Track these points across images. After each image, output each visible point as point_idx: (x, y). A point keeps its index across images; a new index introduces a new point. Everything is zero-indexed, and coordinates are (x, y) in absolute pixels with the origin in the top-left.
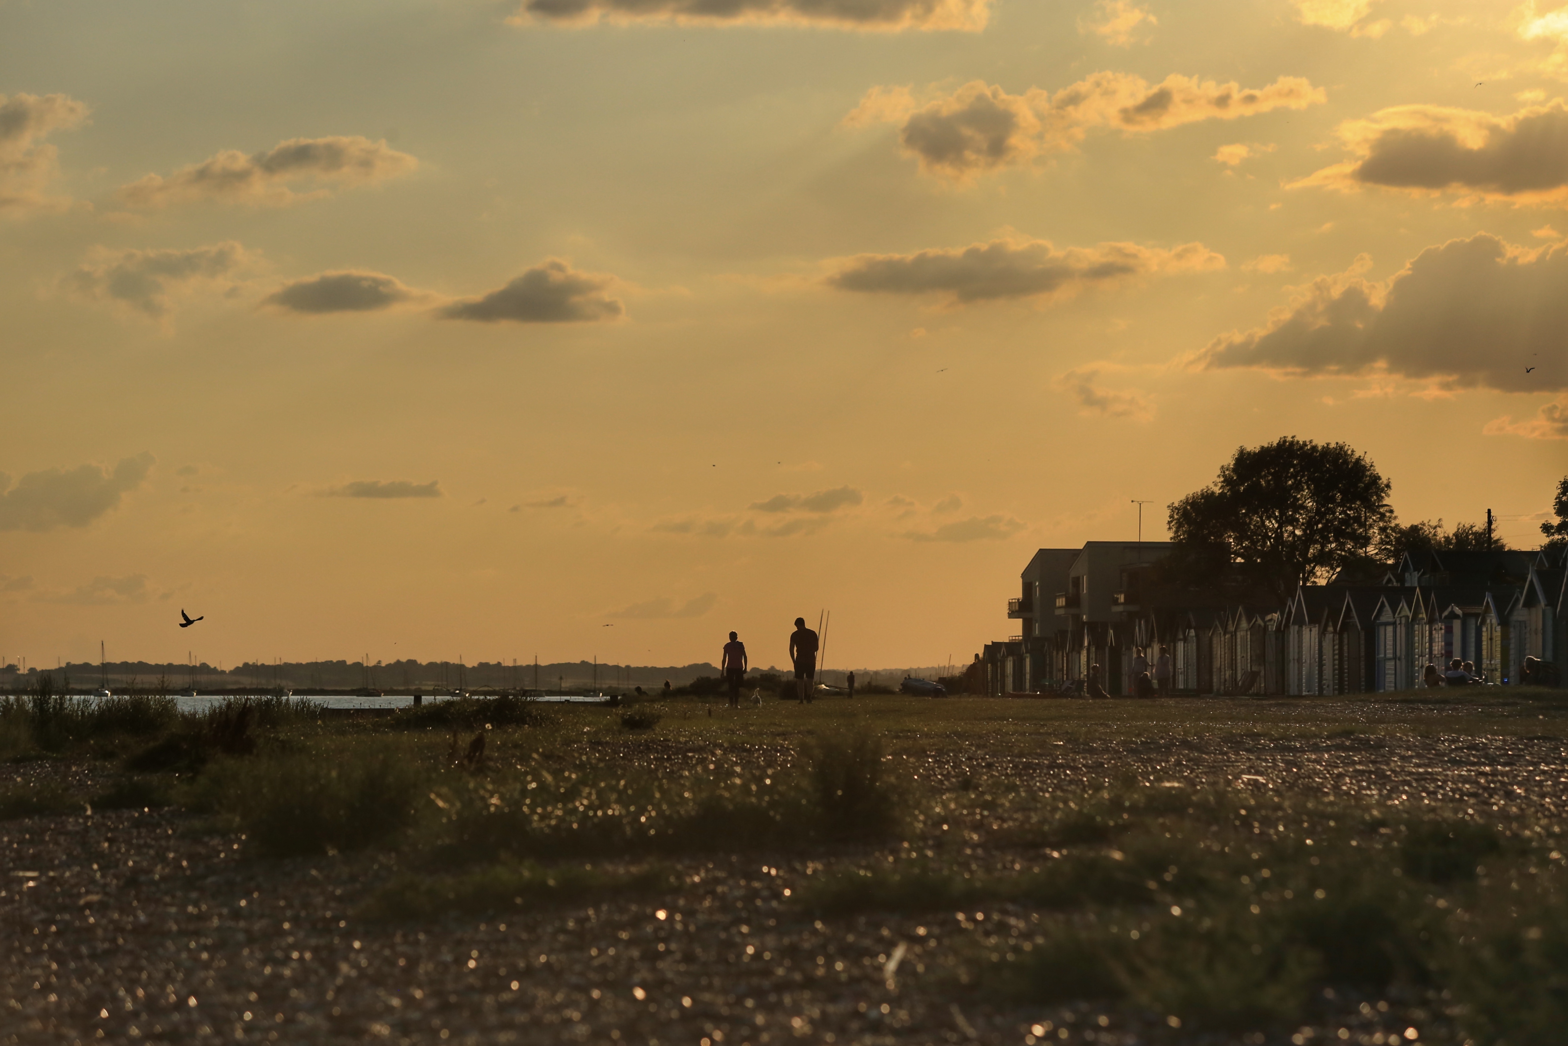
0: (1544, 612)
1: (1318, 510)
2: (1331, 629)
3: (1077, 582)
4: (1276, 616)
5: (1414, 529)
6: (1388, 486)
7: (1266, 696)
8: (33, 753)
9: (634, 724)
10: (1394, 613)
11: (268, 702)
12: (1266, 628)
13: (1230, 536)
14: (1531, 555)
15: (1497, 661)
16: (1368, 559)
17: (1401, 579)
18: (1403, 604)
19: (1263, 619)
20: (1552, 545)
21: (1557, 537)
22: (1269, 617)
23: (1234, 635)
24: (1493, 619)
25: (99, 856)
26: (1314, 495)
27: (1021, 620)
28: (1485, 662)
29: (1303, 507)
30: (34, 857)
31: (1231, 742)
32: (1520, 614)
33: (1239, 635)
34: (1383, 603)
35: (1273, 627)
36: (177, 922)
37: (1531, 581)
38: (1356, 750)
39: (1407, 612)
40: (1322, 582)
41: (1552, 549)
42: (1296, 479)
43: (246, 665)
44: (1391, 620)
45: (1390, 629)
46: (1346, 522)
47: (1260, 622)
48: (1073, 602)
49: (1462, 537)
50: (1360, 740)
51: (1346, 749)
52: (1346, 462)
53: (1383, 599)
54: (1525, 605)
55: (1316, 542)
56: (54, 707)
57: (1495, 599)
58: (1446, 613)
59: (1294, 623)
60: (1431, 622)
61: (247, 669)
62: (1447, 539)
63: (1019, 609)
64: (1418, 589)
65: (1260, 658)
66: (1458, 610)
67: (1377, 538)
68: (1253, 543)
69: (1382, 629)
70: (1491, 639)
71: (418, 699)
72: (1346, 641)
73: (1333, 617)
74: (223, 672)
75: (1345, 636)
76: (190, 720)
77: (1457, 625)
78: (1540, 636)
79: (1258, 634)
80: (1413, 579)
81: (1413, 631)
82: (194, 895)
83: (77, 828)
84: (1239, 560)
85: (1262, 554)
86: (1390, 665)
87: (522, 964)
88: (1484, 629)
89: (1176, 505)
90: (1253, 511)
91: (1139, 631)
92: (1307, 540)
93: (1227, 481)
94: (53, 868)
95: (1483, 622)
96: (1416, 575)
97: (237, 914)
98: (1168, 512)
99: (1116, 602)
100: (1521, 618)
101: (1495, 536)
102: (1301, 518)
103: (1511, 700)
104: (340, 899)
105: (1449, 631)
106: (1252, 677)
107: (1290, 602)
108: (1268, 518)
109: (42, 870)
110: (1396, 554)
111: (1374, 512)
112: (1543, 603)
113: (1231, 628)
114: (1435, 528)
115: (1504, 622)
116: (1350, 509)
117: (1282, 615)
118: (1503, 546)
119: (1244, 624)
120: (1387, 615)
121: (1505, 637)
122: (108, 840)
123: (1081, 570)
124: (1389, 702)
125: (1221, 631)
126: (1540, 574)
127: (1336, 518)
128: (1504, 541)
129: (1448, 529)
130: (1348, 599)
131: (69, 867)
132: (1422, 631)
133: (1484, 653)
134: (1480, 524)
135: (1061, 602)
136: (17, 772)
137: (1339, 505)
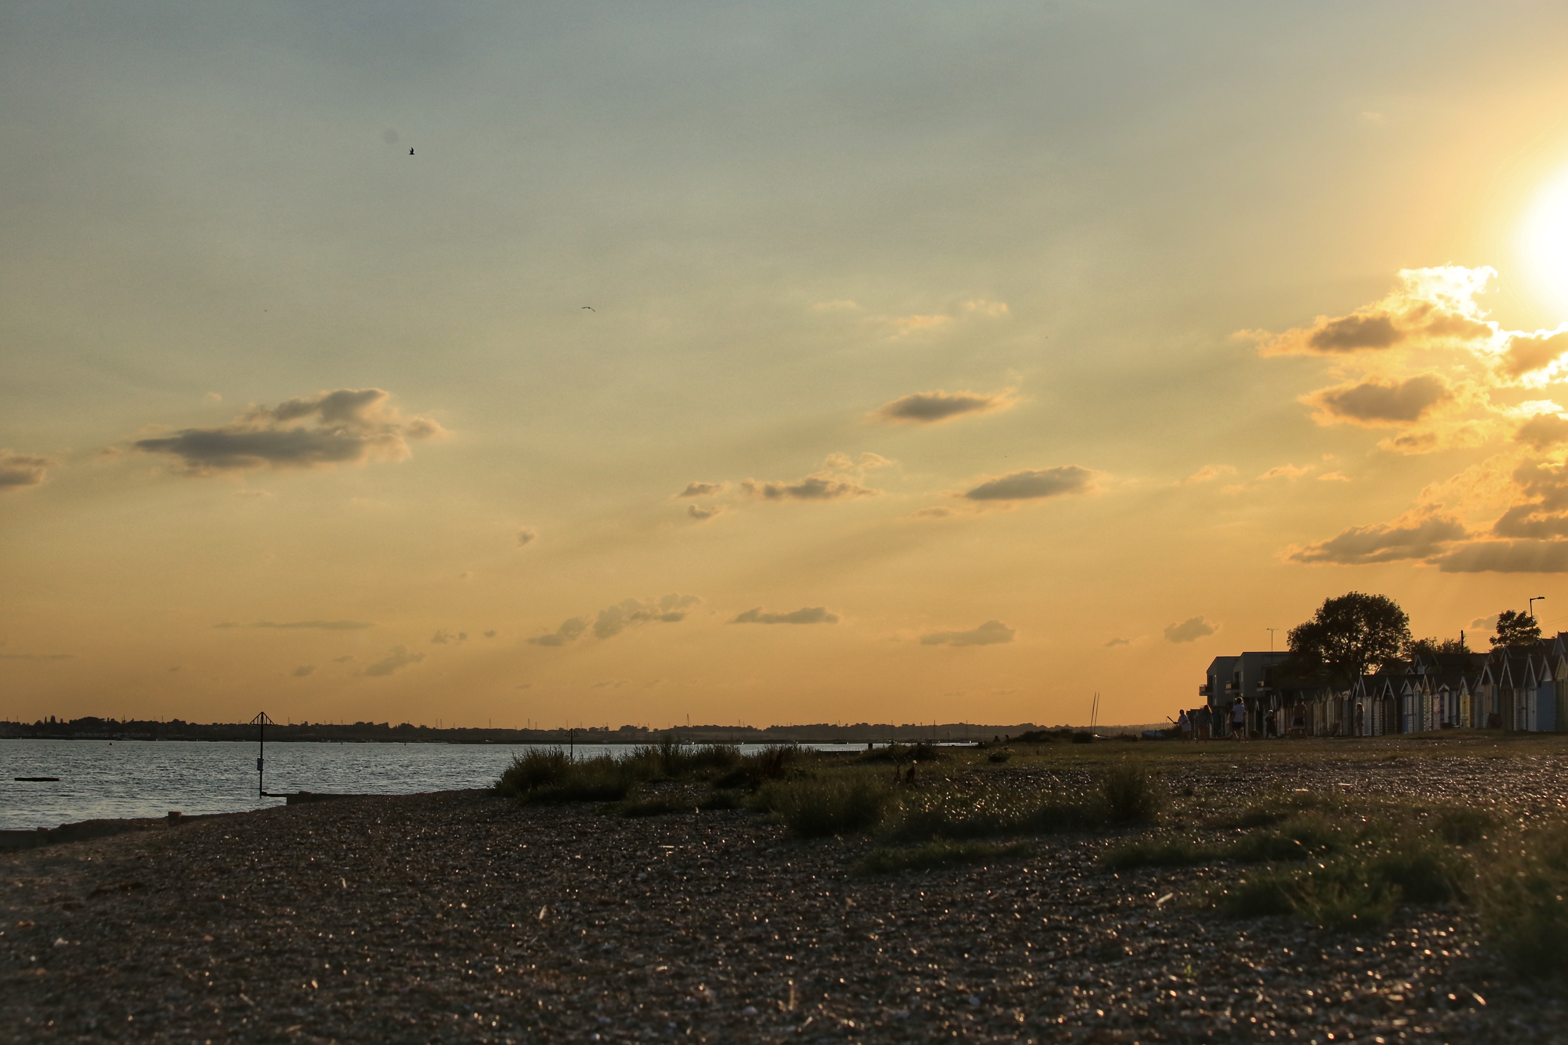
0: (1493, 687)
1: (1370, 632)
2: (1378, 699)
3: (1237, 675)
4: (1348, 692)
5: (1422, 642)
6: (1407, 619)
7: (1343, 736)
8: (663, 778)
9: (995, 759)
10: (1412, 689)
11: (790, 748)
12: (1343, 699)
13: (1322, 648)
14: (1485, 655)
15: (1468, 715)
16: (1397, 659)
17: (1416, 670)
18: (1418, 684)
19: (1341, 694)
20: (1496, 650)
21: (1498, 645)
22: (1344, 693)
23: (1325, 703)
24: (1465, 691)
25: (707, 837)
26: (1367, 625)
27: (1206, 697)
28: (1462, 715)
29: (1361, 631)
30: (670, 837)
31: (1330, 764)
32: (1480, 688)
33: (1328, 703)
34: (1406, 684)
35: (1346, 698)
36: (752, 874)
37: (1486, 671)
38: (1399, 767)
39: (1419, 688)
40: (1372, 673)
41: (1495, 652)
42: (1357, 615)
43: (773, 726)
44: (1411, 693)
45: (1410, 698)
46: (1385, 639)
47: (1339, 695)
48: (1236, 686)
49: (1447, 646)
50: (1400, 762)
51: (1394, 767)
52: (1385, 605)
53: (1406, 681)
54: (1482, 684)
55: (1369, 650)
56: (673, 752)
57: (1466, 680)
58: (1440, 689)
59: (1358, 696)
60: (1432, 694)
61: (774, 729)
62: (1439, 647)
63: (1204, 691)
64: (1425, 676)
65: (1339, 715)
66: (1447, 688)
67: (1402, 648)
68: (1335, 651)
69: (1406, 698)
70: (1465, 703)
71: (870, 746)
72: (1386, 706)
73: (1379, 692)
74: (760, 730)
75: (1386, 703)
76: (746, 759)
77: (1446, 695)
78: (1491, 700)
79: (1339, 702)
80: (1422, 670)
81: (1423, 699)
82: (761, 860)
83: (692, 821)
84: (1327, 661)
85: (1339, 657)
86: (1410, 718)
87: (949, 899)
88: (1461, 697)
89: (1292, 631)
90: (1334, 633)
91: (1273, 701)
92: (1364, 649)
93: (1320, 617)
94: (682, 843)
95: (1460, 693)
96: (1424, 668)
97: (786, 870)
98: (1287, 635)
99: (1259, 686)
100: (1481, 691)
101: (1465, 645)
102: (1361, 637)
103: (1476, 736)
104: (842, 862)
105: (1442, 698)
106: (1336, 726)
107: (1356, 684)
108: (1343, 638)
109: (676, 845)
110: (1412, 657)
111: (1400, 633)
112: (1492, 681)
113: (1324, 700)
114: (1433, 642)
115: (1472, 693)
116: (1387, 632)
117: (1352, 691)
118: (1469, 651)
119: (1331, 698)
120: (1409, 691)
121: (1472, 701)
122: (710, 828)
123: (1240, 668)
124: (1411, 739)
125: (1318, 700)
126: (1490, 666)
127: (1380, 637)
128: (1470, 648)
129: (1440, 642)
130: (1388, 682)
131: (690, 843)
132: (1428, 699)
133: (1461, 711)
134: (1457, 639)
135: (1229, 686)
136: (655, 788)
137: (1381, 630)
